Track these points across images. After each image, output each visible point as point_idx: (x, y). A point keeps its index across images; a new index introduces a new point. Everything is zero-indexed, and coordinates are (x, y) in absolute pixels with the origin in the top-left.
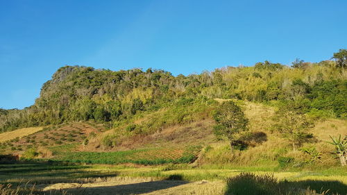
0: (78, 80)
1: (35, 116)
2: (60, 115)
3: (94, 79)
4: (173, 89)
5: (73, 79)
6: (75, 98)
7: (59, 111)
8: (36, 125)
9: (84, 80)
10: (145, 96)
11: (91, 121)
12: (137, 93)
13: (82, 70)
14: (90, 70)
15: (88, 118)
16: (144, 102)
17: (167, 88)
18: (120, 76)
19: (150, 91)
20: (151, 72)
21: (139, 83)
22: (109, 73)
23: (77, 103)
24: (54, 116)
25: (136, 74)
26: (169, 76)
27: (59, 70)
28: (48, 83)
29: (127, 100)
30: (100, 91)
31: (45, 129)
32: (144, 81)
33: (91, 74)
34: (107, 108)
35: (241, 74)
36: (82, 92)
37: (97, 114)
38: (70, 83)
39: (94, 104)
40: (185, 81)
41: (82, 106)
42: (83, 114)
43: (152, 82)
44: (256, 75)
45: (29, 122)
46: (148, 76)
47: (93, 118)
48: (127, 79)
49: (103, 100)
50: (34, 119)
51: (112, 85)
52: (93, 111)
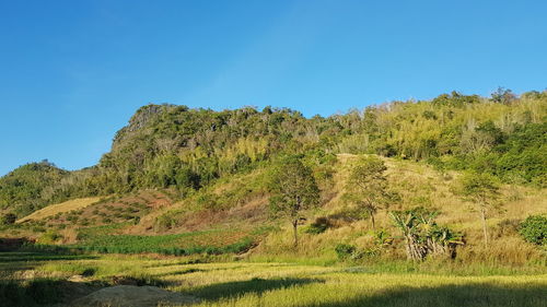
0: (161, 126)
1: (94, 181)
2: (129, 179)
3: (182, 123)
4: (299, 139)
5: (155, 125)
6: (153, 154)
7: (127, 173)
8: (95, 194)
9: (169, 126)
10: (256, 150)
11: (172, 189)
12: (245, 146)
13: (171, 110)
14: (182, 110)
15: (168, 183)
16: (254, 158)
17: (290, 136)
18: (222, 120)
19: (264, 143)
20: (270, 112)
21: (251, 130)
22: (207, 114)
23: (156, 160)
24: (120, 181)
25: (246, 116)
26: (297, 120)
27: (139, 111)
28: (123, 130)
29: (228, 157)
30: (191, 143)
31: (102, 201)
32: (258, 126)
33: (181, 117)
34: (196, 169)
35: (406, 113)
36: (165, 143)
37: (180, 177)
38: (149, 131)
39: (178, 162)
40: (320, 125)
41: (161, 165)
42: (161, 178)
43: (270, 128)
44: (428, 115)
45: (85, 190)
46: (264, 118)
47: (175, 181)
48: (232, 123)
49: (193, 156)
50: (91, 186)
51: (209, 134)
52: (174, 173)
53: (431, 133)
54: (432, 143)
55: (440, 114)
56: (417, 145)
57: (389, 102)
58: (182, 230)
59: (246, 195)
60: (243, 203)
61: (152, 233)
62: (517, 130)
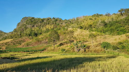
0: (28, 22)
1: (12, 35)
2: (20, 35)
3: (33, 21)
4: (61, 25)
5: (26, 22)
6: (26, 29)
7: (20, 33)
8: (12, 38)
9: (30, 22)
10: (51, 27)
11: (31, 37)
12: (48, 27)
13: (30, 18)
14: (33, 18)
15: (30, 35)
16: (50, 29)
17: (59, 24)
18: (43, 20)
19: (53, 26)
20: (54, 19)
21: (49, 23)
22: (39, 19)
23: (27, 30)
24: (18, 35)
25: (48, 19)
26: (61, 20)
27: (23, 19)
28: (19, 23)
29: (44, 29)
30: (35, 26)
31: (14, 40)
32: (51, 22)
33: (33, 20)
34: (36, 32)
35: (85, 19)
36: (29, 26)
37: (32, 34)
38: (25, 23)
39: (32, 30)
40: (66, 21)
41: (28, 31)
42: (28, 34)
43: (54, 22)
44: (90, 19)
45: (10, 37)
46: (53, 20)
47: (31, 35)
48: (45, 21)
49: (35, 29)
50: (11, 36)
51: (40, 24)
52: (31, 33)
53: (91, 23)
54: (91, 26)
55: (93, 19)
56: (87, 26)
57: (82, 16)
58: (31, 46)
59: (46, 38)
60: (45, 40)
61: (24, 47)
62: (110, 22)
